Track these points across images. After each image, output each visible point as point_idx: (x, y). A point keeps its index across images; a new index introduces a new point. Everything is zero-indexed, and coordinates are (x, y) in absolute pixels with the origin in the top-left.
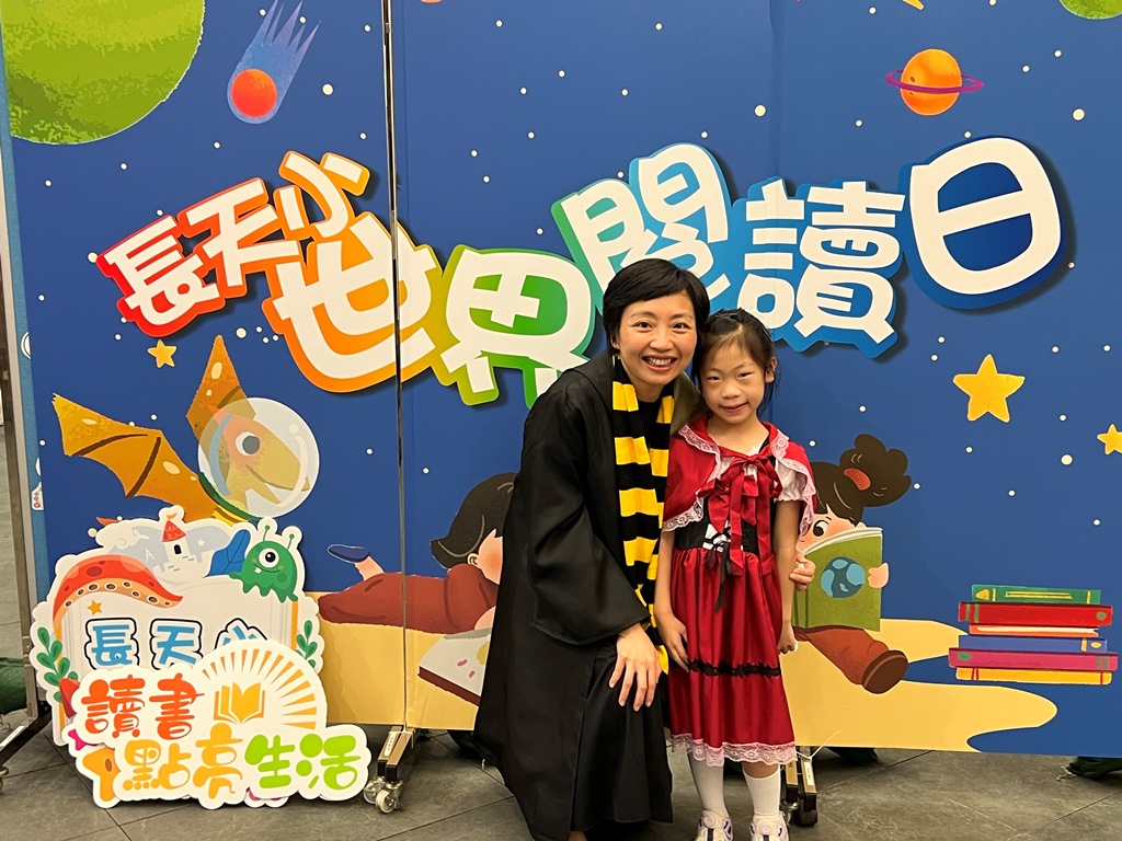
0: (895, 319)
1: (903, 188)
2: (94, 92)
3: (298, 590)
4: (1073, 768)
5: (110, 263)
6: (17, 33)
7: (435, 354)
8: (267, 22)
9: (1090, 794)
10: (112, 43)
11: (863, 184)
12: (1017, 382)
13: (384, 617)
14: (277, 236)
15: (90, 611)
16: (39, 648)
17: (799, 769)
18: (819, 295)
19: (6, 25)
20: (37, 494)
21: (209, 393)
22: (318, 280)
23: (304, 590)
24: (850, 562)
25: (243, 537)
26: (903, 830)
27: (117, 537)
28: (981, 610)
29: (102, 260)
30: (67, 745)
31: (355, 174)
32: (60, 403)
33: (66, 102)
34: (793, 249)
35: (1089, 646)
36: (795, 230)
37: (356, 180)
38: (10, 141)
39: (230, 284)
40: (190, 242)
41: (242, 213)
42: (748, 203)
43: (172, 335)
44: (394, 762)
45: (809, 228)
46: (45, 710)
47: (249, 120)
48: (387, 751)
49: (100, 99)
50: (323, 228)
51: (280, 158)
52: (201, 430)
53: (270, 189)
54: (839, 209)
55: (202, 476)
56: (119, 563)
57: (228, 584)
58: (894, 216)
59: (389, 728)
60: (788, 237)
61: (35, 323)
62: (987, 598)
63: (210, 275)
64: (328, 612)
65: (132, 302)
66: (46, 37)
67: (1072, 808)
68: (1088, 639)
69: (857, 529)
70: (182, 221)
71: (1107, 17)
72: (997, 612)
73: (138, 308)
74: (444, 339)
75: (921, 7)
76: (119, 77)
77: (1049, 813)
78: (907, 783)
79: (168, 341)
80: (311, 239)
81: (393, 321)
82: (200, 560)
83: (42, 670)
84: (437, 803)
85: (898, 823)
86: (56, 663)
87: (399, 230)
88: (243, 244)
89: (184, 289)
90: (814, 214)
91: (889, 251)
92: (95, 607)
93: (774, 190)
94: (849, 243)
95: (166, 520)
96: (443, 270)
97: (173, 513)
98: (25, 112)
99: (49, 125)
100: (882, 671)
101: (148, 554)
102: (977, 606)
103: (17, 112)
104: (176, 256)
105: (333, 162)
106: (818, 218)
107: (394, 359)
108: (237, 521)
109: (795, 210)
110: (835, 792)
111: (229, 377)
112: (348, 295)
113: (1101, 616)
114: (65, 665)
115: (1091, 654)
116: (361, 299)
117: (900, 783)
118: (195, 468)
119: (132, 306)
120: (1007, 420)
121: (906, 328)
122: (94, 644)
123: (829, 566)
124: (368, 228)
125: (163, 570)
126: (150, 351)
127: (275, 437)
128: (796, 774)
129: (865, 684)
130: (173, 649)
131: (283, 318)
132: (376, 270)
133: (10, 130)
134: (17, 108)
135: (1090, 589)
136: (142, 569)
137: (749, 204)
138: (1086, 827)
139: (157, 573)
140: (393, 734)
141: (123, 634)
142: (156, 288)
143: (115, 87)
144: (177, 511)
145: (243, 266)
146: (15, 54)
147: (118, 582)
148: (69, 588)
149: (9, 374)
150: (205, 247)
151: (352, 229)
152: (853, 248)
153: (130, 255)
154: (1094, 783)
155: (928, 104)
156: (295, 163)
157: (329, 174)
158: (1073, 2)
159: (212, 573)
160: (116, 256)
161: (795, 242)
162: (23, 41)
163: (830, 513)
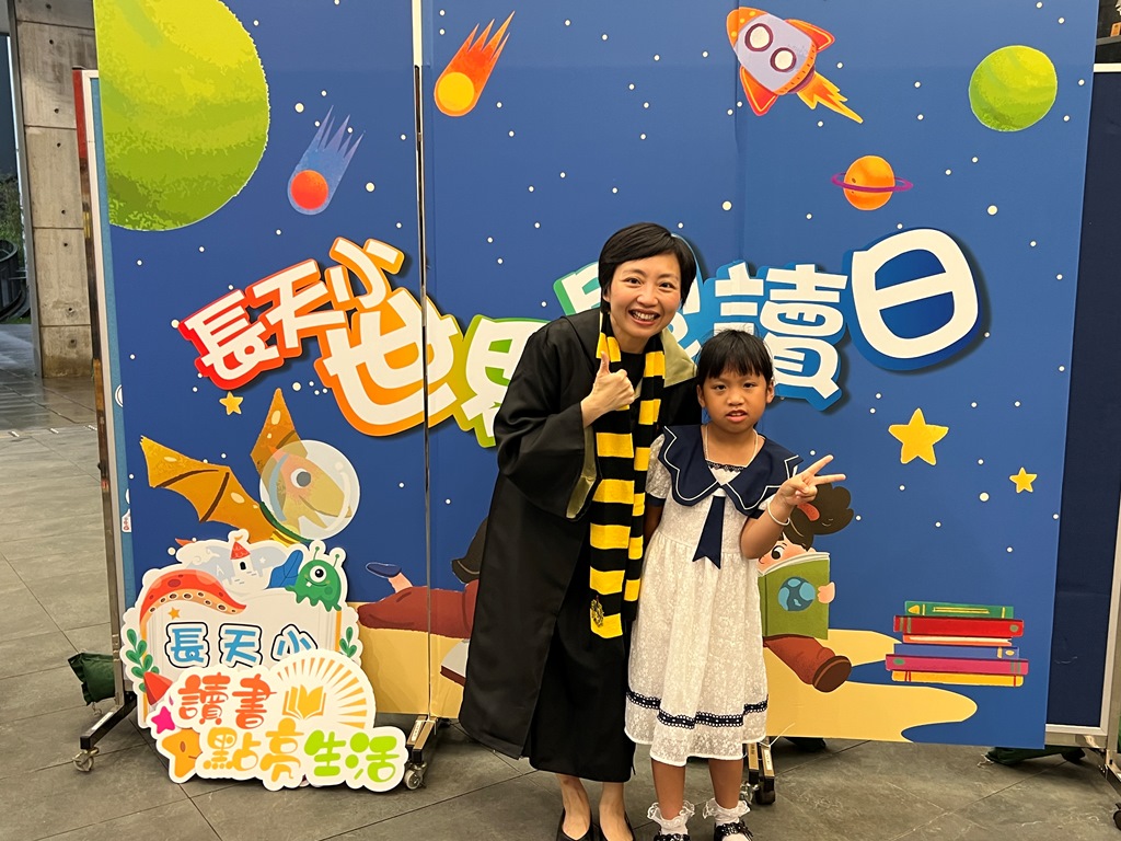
0: (839, 378)
1: (846, 270)
2: (179, 189)
3: (342, 602)
4: (991, 756)
5: (190, 328)
6: (117, 139)
7: (457, 405)
8: (321, 131)
9: (1005, 778)
10: (194, 148)
11: (813, 266)
12: (941, 432)
13: (412, 624)
14: (327, 307)
15: (170, 617)
16: (128, 646)
17: (760, 756)
19: (108, 134)
20: (126, 519)
21: (269, 436)
22: (360, 343)
23: (347, 601)
24: (803, 581)
25: (298, 555)
26: (848, 809)
27: (194, 555)
28: (913, 623)
29: (182, 326)
30: (149, 729)
31: (392, 256)
32: (147, 444)
33: (155, 197)
34: (755, 320)
35: (1003, 653)
36: (755, 305)
37: (392, 261)
38: (108, 228)
39: (288, 346)
40: (255, 311)
41: (299, 288)
42: (717, 282)
43: (239, 388)
44: (419, 746)
46: (131, 699)
47: (305, 211)
48: (414, 738)
49: (183, 194)
50: (365, 301)
51: (331, 243)
52: (263, 466)
53: (322, 268)
54: (793, 287)
55: (262, 505)
56: (195, 576)
57: (284, 595)
58: (837, 293)
59: (416, 717)
60: (750, 309)
61: (127, 377)
62: (918, 613)
63: (272, 339)
64: (366, 619)
65: (207, 361)
66: (139, 143)
67: (991, 790)
68: (1003, 648)
69: (809, 553)
70: (249, 294)
71: (1016, 130)
72: (925, 625)
73: (212, 366)
74: (465, 393)
75: (860, 121)
76: (199, 177)
77: (971, 794)
78: (851, 768)
79: (236, 392)
80: (355, 310)
81: (422, 377)
82: (261, 576)
83: (129, 665)
84: (456, 781)
85: (843, 802)
86: (141, 659)
87: (428, 302)
88: (298, 313)
89: (250, 350)
90: (772, 291)
91: (835, 322)
92: (174, 613)
93: (739, 271)
94: (801, 315)
95: (234, 541)
96: (464, 335)
97: (240, 536)
98: (122, 205)
99: (141, 215)
100: (830, 674)
101: (219, 569)
102: (909, 619)
103: (115, 205)
104: (244, 323)
105: (374, 246)
106: (775, 294)
107: (423, 409)
108: (293, 543)
109: (756, 287)
110: (789, 775)
111: (286, 423)
112: (386, 355)
113: (1014, 628)
114: (148, 661)
115: (1006, 660)
116: (396, 359)
117: (845, 768)
118: (257, 497)
119: (207, 364)
120: (934, 463)
121: (849, 386)
122: (173, 644)
123: (785, 585)
124: (402, 300)
125: (231, 584)
126: (221, 401)
127: (324, 473)
128: (757, 759)
129: (816, 684)
130: (238, 649)
131: (332, 374)
132: (409, 335)
133: (109, 219)
134: (116, 200)
135: (1004, 605)
136: (213, 581)
138: (1003, 807)
139: (225, 585)
140: (419, 723)
141: (197, 636)
142: (227, 349)
143: (195, 184)
144: (244, 533)
145: (299, 332)
146: (114, 158)
147: (194, 593)
148: (151, 598)
149: (105, 420)
150: (267, 316)
151: (389, 301)
152: (805, 319)
153: (206, 322)
154: (1009, 769)
155: (867, 201)
156: (343, 247)
157: (371, 256)
158: (987, 118)
159: (270, 586)
160: (194, 323)
161: (756, 314)
162: (121, 146)
163: (786, 539)
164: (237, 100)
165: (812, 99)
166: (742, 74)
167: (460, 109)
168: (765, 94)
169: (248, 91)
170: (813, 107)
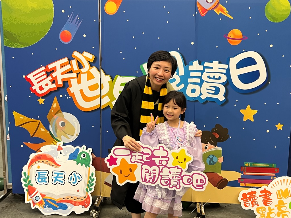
0: (225, 95)
1: (228, 63)
2: (26, 35)
3: (90, 164)
5: (28, 78)
6: (6, 20)
7: (110, 102)
8: (70, 19)
10: (30, 23)
11: (218, 62)
12: (256, 112)
14: (71, 72)
15: (37, 168)
16: (24, 177)
18: (206, 89)
19: (4, 18)
20: (8, 136)
21: (53, 111)
22: (81, 83)
24: (214, 156)
27: (46, 149)
28: (246, 169)
29: (26, 77)
31: (91, 57)
32: (14, 113)
33: (18, 38)
34: (200, 78)
35: (273, 178)
36: (201, 73)
38: (4, 47)
39: (59, 84)
40: (48, 73)
41: (62, 66)
43: (44, 96)
44: (98, 206)
45: (204, 72)
46: (9, 191)
47: (64, 43)
48: (96, 203)
49: (27, 37)
50: (83, 70)
51: (72, 53)
52: (50, 120)
53: (69, 60)
54: (212, 68)
55: (50, 132)
56: (46, 156)
57: (73, 162)
58: (225, 70)
60: (199, 74)
61: (9, 93)
62: (248, 166)
63: (54, 81)
65: (33, 88)
66: (13, 21)
68: (273, 176)
69: (216, 148)
70: (47, 68)
71: (278, 22)
72: (250, 169)
73: (35, 90)
74: (113, 98)
75: (233, 19)
76: (32, 31)
79: (42, 98)
80: (79, 73)
81: (100, 94)
82: (66, 156)
83: (24, 183)
86: (27, 181)
87: (102, 71)
88: (62, 74)
89: (47, 85)
90: (206, 69)
91: (224, 79)
92: (39, 167)
93: (196, 63)
94: (214, 76)
95: (58, 145)
96: (113, 81)
97: (60, 144)
98: (8, 40)
99: (14, 43)
100: (221, 184)
101: (53, 154)
102: (245, 167)
103: (6, 40)
104: (45, 76)
105: (86, 54)
106: (206, 70)
107: (100, 103)
109: (201, 68)
110: (209, 214)
111: (58, 107)
112: (88, 87)
113: (276, 170)
114: (30, 182)
116: (92, 88)
117: (226, 212)
118: (48, 130)
119: (34, 89)
120: (253, 121)
121: (228, 98)
122: (38, 177)
123: (209, 157)
124: (94, 70)
125: (57, 158)
126: (38, 100)
127: (69, 123)
128: (200, 209)
129: (217, 187)
130: (58, 179)
131: (72, 92)
132: (96, 81)
133: (4, 44)
134: (5, 39)
135: (273, 164)
136: (51, 157)
137: (189, 66)
139: (55, 159)
140: (98, 198)
141: (45, 174)
142: (40, 84)
143: (30, 35)
145: (62, 79)
146: (5, 25)
147: (45, 161)
148: (32, 162)
149: (2, 105)
150: (52, 74)
151: (90, 70)
152: (215, 77)
153: (33, 76)
155: (236, 42)
156: (76, 54)
157: (84, 57)
158: (270, 18)
159: (69, 159)
160: (30, 76)
161: (201, 76)
162: (8, 22)
163: (209, 144)
164: (44, 9)
165: (218, 12)
166: (198, 4)
167: (112, 13)
168: (204, 10)
169: (48, 6)
170: (218, 14)
